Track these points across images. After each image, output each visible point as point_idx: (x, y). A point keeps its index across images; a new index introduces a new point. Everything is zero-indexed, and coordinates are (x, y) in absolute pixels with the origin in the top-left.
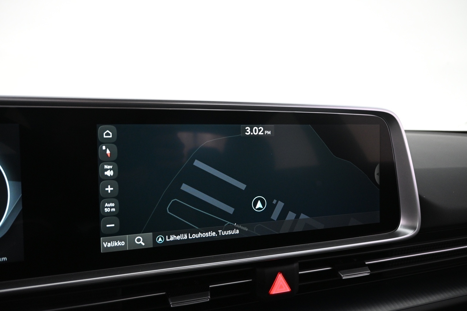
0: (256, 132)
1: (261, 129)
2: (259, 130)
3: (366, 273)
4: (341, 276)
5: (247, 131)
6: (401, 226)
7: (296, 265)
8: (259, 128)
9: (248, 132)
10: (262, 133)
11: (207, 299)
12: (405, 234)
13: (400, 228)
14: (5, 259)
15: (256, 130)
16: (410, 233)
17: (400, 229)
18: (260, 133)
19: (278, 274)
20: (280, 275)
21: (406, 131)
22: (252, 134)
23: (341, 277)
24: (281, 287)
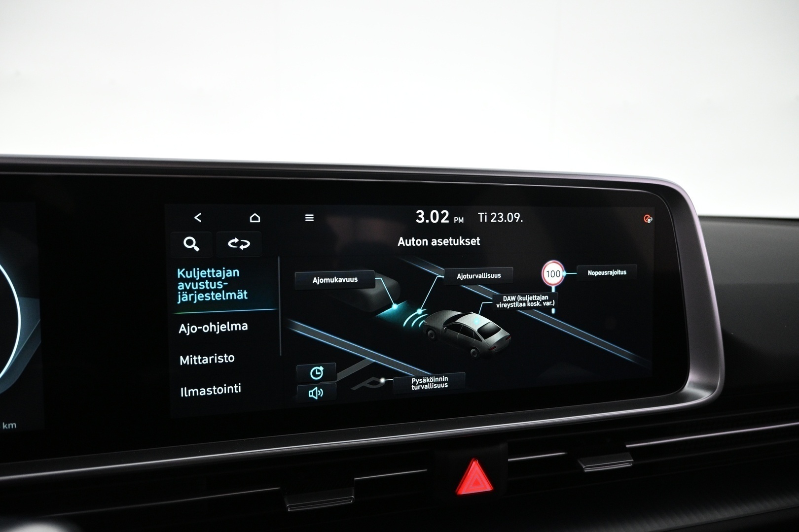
0: (435, 219)
1: (445, 214)
2: (442, 216)
3: (626, 464)
4: (582, 467)
5: (420, 216)
6: (689, 383)
7: (503, 447)
8: (442, 212)
9: (420, 219)
10: (446, 220)
11: (349, 499)
12: (696, 397)
13: (688, 386)
14: (14, 426)
15: (435, 214)
16: (705, 396)
17: (688, 388)
18: (443, 221)
19: (472, 461)
20: (474, 463)
21: (702, 218)
22: (427, 221)
23: (583, 469)
24: (477, 483)
